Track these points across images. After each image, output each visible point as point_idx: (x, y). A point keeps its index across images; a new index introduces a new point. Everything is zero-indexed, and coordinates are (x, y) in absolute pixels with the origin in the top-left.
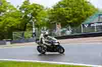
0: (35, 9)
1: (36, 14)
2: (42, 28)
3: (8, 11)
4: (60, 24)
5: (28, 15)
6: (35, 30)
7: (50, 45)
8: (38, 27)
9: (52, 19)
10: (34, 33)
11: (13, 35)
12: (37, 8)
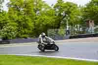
0: (68, 7)
1: (70, 12)
2: (76, 26)
3: (43, 9)
4: (93, 21)
5: (62, 14)
6: (69, 28)
7: (46, 44)
8: (72, 25)
9: (86, 17)
10: (68, 31)
11: (48, 32)
12: (71, 6)
